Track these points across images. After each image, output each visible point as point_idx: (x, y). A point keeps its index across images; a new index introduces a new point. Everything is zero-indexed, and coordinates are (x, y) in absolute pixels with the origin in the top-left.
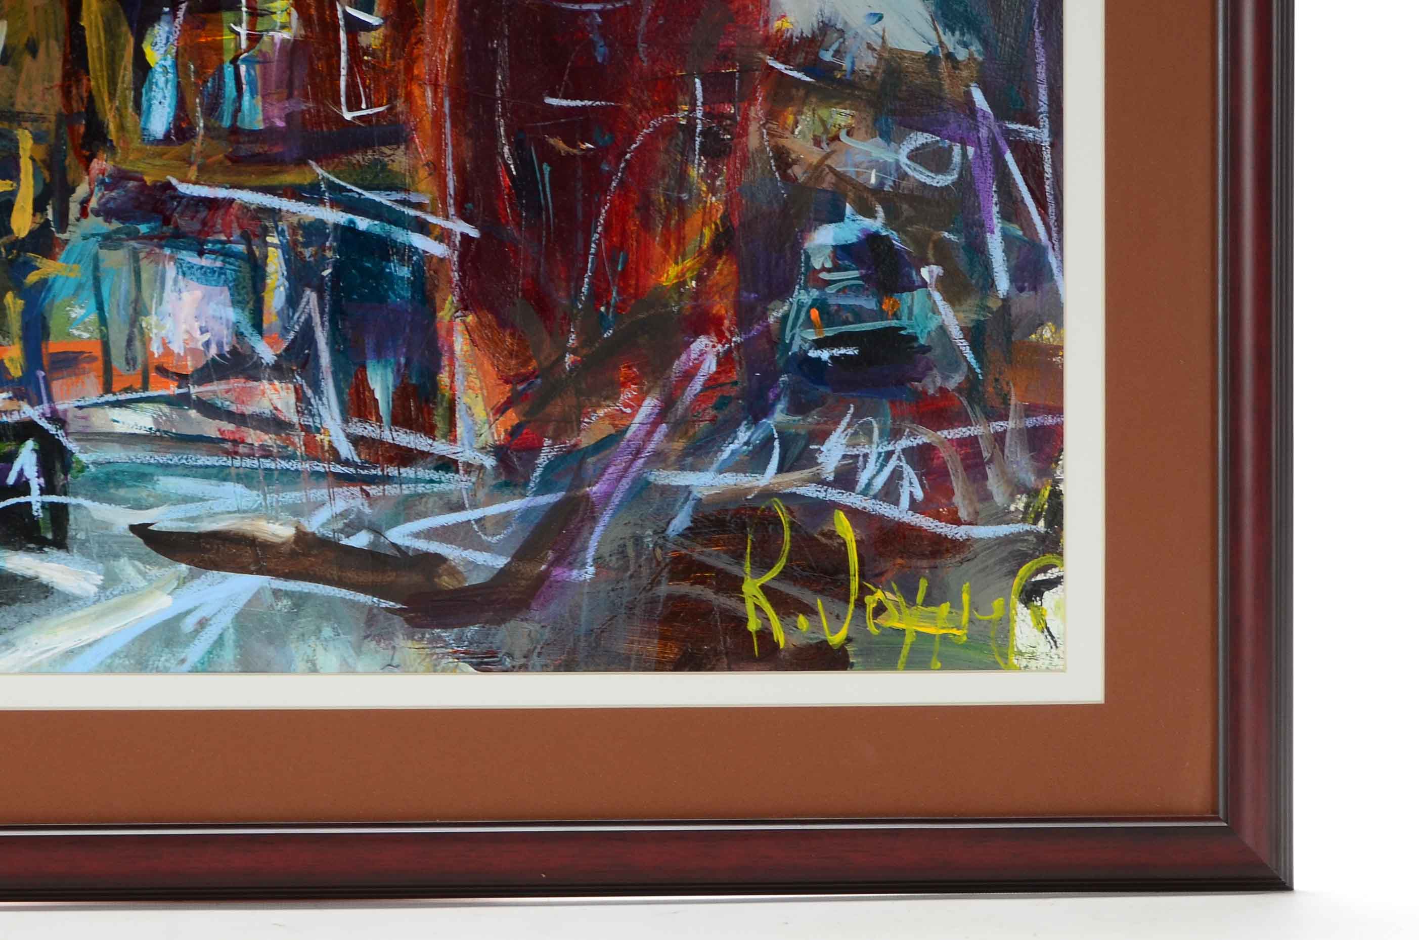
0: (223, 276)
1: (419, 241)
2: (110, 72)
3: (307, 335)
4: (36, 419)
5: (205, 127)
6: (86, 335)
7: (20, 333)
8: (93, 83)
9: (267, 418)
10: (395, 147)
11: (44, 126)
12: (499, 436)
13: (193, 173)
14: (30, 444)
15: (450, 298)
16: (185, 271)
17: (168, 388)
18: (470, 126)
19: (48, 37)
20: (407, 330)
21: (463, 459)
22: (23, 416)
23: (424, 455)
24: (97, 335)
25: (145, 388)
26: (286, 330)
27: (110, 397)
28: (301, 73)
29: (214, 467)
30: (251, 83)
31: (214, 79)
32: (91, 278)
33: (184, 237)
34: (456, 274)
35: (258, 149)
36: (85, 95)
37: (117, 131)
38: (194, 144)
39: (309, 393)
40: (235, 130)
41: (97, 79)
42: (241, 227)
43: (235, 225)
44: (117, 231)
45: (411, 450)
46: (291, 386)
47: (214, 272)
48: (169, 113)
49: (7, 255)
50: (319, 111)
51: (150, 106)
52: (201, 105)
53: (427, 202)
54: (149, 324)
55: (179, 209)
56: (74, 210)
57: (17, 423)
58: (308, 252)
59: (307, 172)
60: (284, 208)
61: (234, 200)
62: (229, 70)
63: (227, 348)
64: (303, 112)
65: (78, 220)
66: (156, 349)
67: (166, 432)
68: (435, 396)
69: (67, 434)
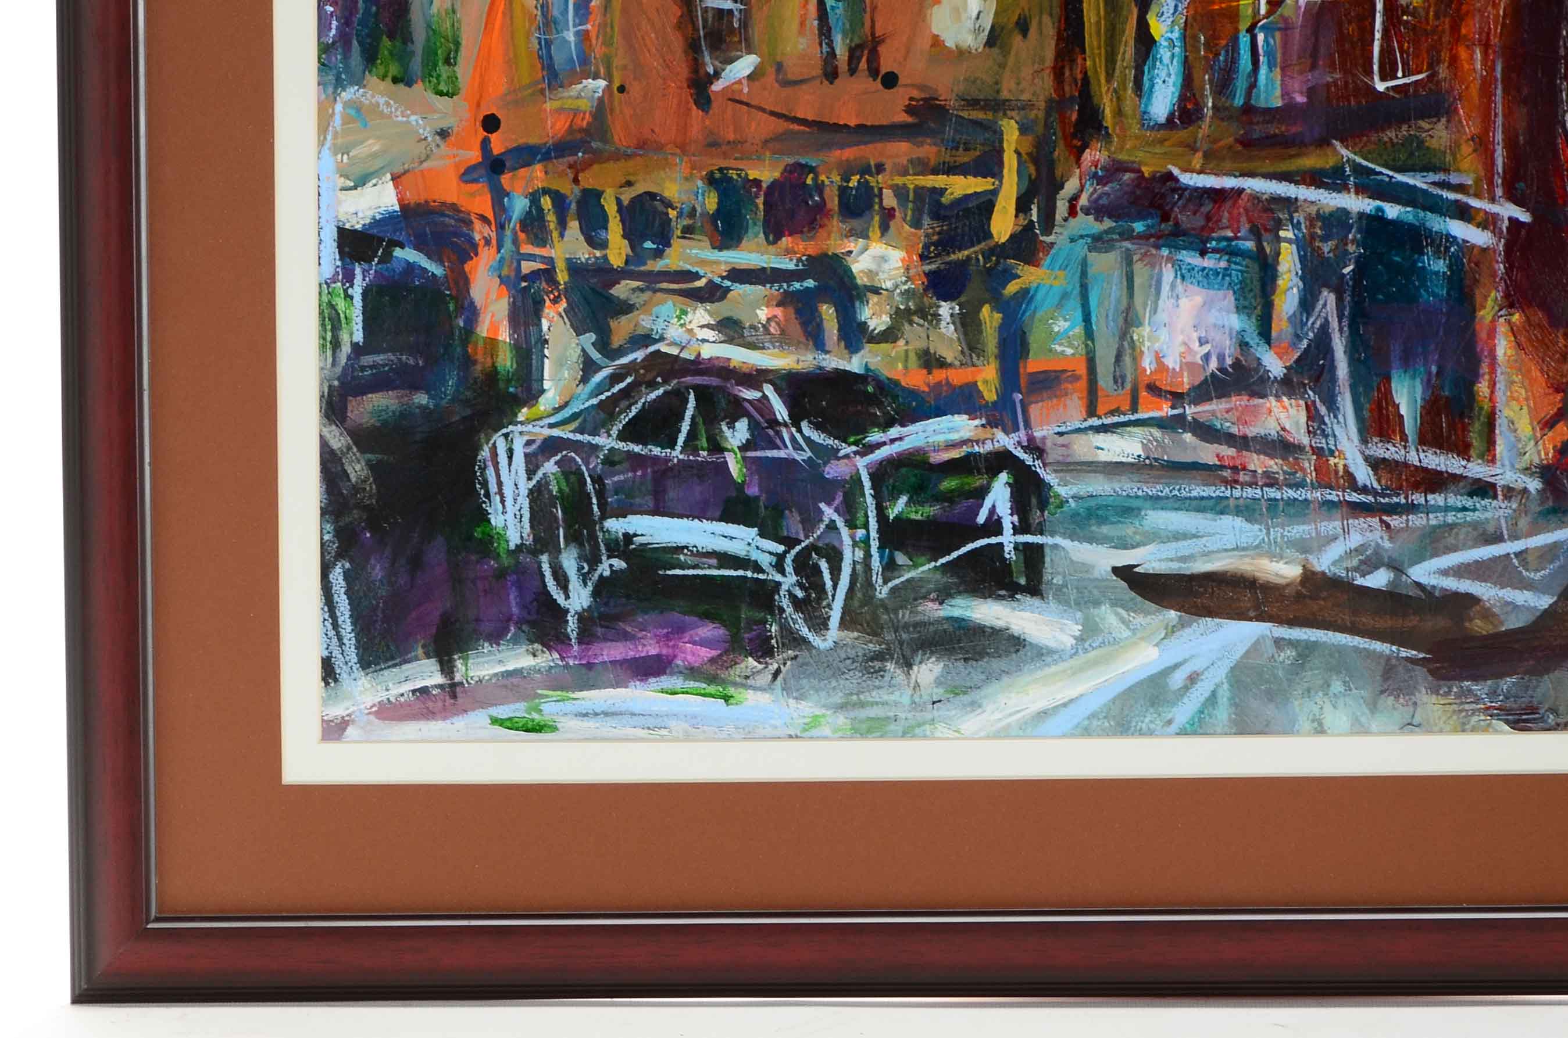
0: (1227, 278)
1: (1459, 229)
2: (1109, 49)
3: (1322, 344)
4: (1011, 448)
5: (1214, 107)
6: (1069, 351)
7: (996, 351)
8: (1088, 63)
9: (1273, 441)
10: (1435, 120)
11: (1032, 115)
12: (1547, 454)
13: (1197, 161)
14: (1004, 477)
15: (1493, 294)
16: (1184, 274)
17: (1161, 409)
18: (1525, 91)
19: (1041, 13)
20: (1441, 333)
21: (1502, 482)
22: (997, 445)
23: (1455, 478)
24: (1082, 350)
25: (1134, 410)
26: (1298, 337)
27: (1095, 422)
28: (1328, 40)
29: (1210, 498)
30: (1269, 54)
31: (1227, 52)
32: (1078, 285)
33: (1184, 235)
34: (1501, 266)
35: (1273, 129)
36: (1079, 76)
37: (1114, 117)
38: (1200, 127)
39: (1323, 410)
40: (1248, 109)
41: (1093, 60)
42: (1250, 221)
43: (1243, 219)
44: (1107, 232)
45: (1441, 473)
46: (1302, 403)
47: (1218, 273)
48: (1173, 93)
49: (985, 263)
50: (1346, 83)
51: (1152, 86)
52: (1211, 81)
53: (1470, 182)
54: (1140, 336)
55: (1180, 203)
56: (1062, 208)
57: (990, 453)
58: (1327, 247)
59: (1329, 153)
60: (1301, 197)
61: (1244, 189)
62: (1244, 40)
63: (1229, 361)
64: (1328, 85)
65: (1066, 220)
66: (1148, 364)
67: (1156, 460)
68: (1472, 409)
69: (1045, 465)
